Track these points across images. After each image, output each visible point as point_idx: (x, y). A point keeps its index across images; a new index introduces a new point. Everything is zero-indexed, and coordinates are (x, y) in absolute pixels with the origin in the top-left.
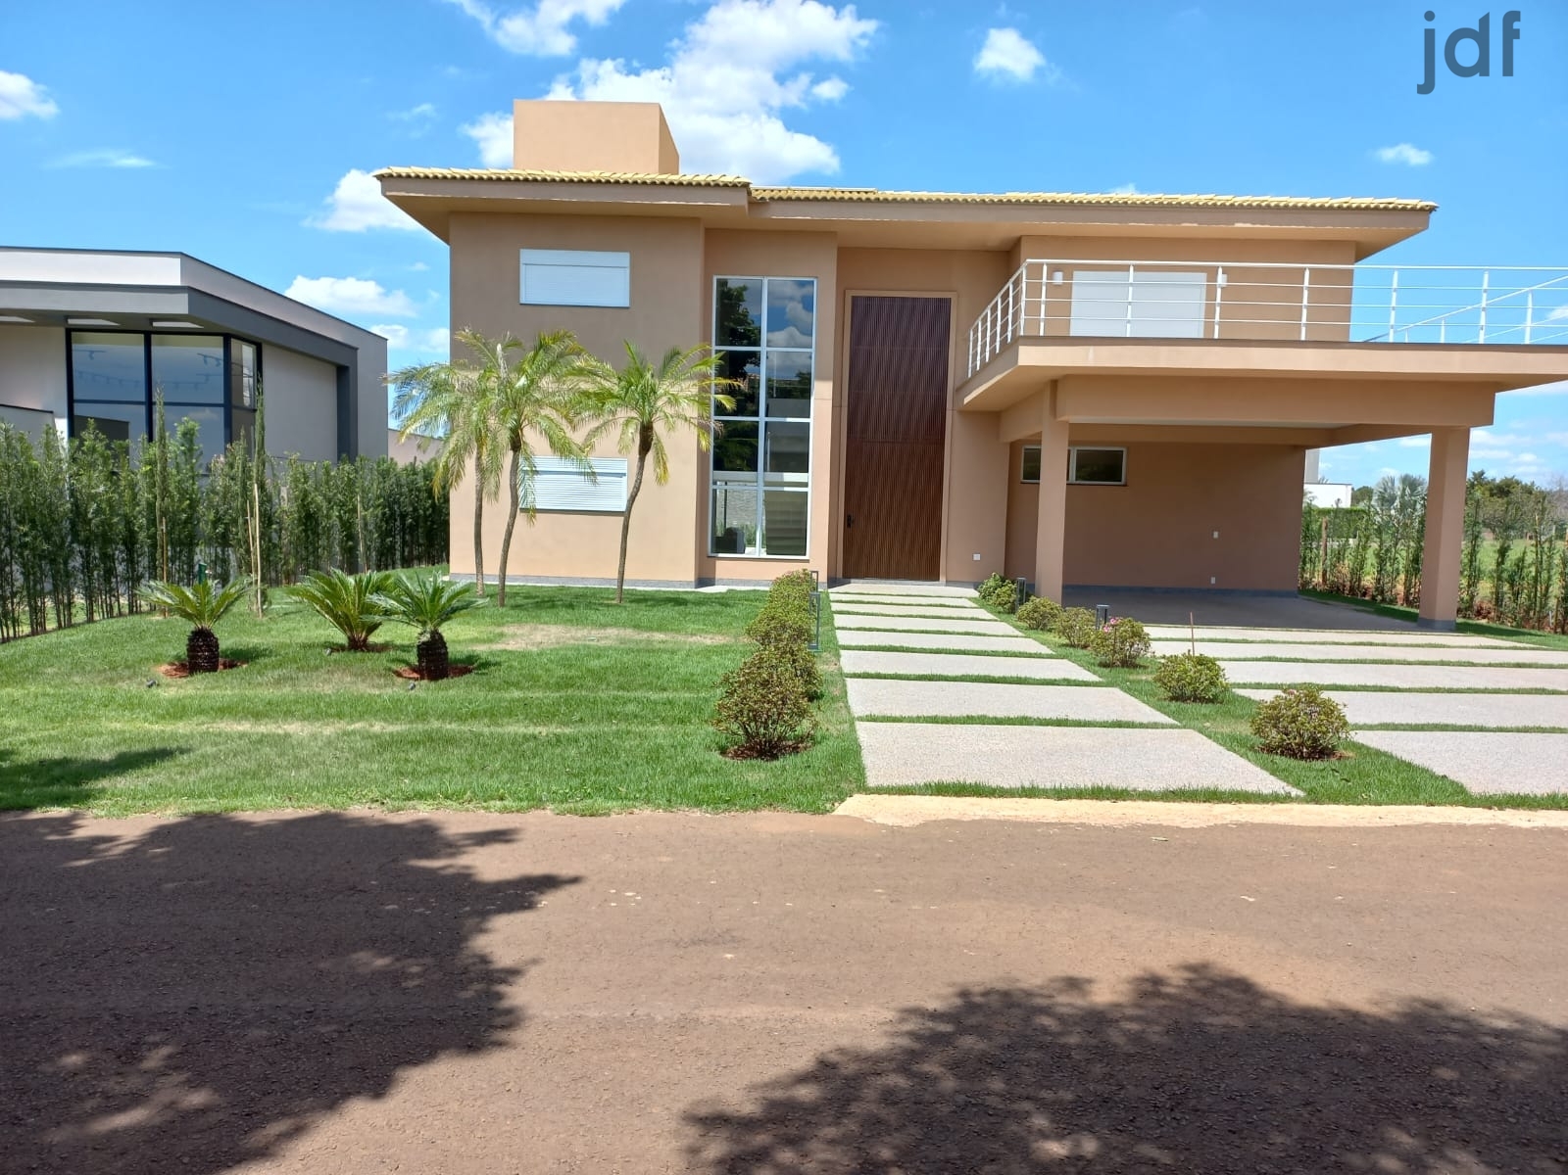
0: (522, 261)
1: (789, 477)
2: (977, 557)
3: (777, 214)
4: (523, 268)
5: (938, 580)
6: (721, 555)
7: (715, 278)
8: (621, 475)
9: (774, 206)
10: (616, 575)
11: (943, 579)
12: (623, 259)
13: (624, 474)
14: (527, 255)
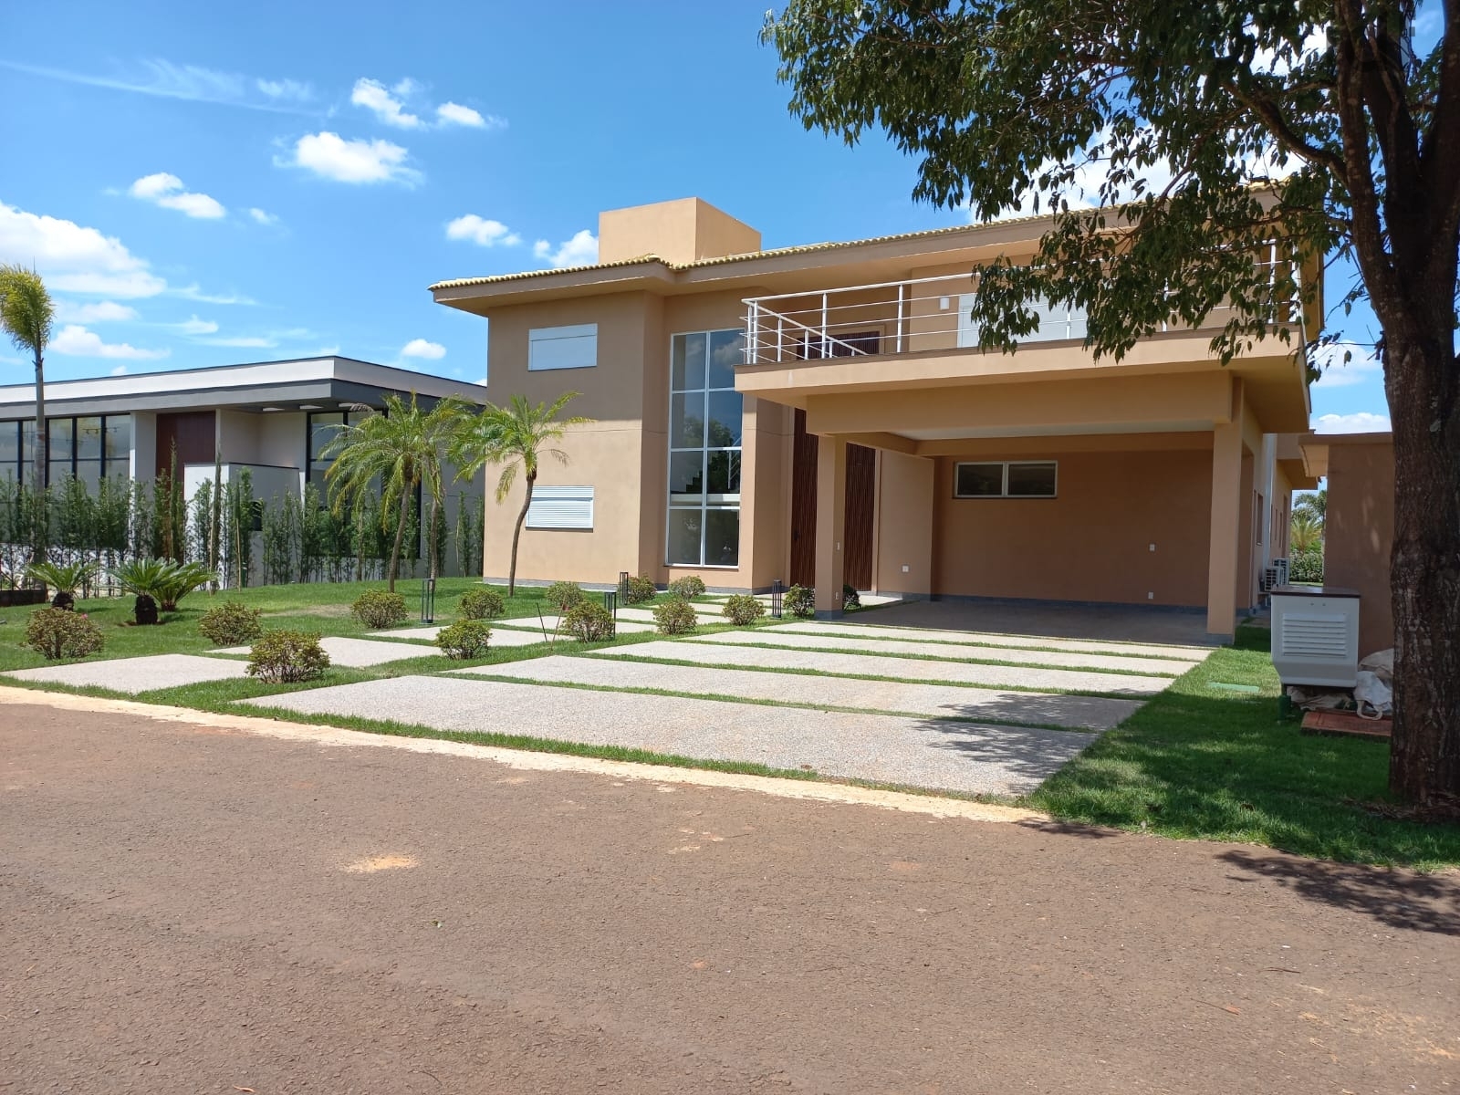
0: (531, 339)
1: (727, 497)
2: (905, 569)
3: (696, 279)
4: (530, 343)
5: (870, 589)
6: (675, 565)
7: (672, 336)
8: (590, 499)
9: (694, 273)
10: (508, 576)
11: (874, 589)
12: (592, 329)
13: (591, 499)
14: (534, 334)
